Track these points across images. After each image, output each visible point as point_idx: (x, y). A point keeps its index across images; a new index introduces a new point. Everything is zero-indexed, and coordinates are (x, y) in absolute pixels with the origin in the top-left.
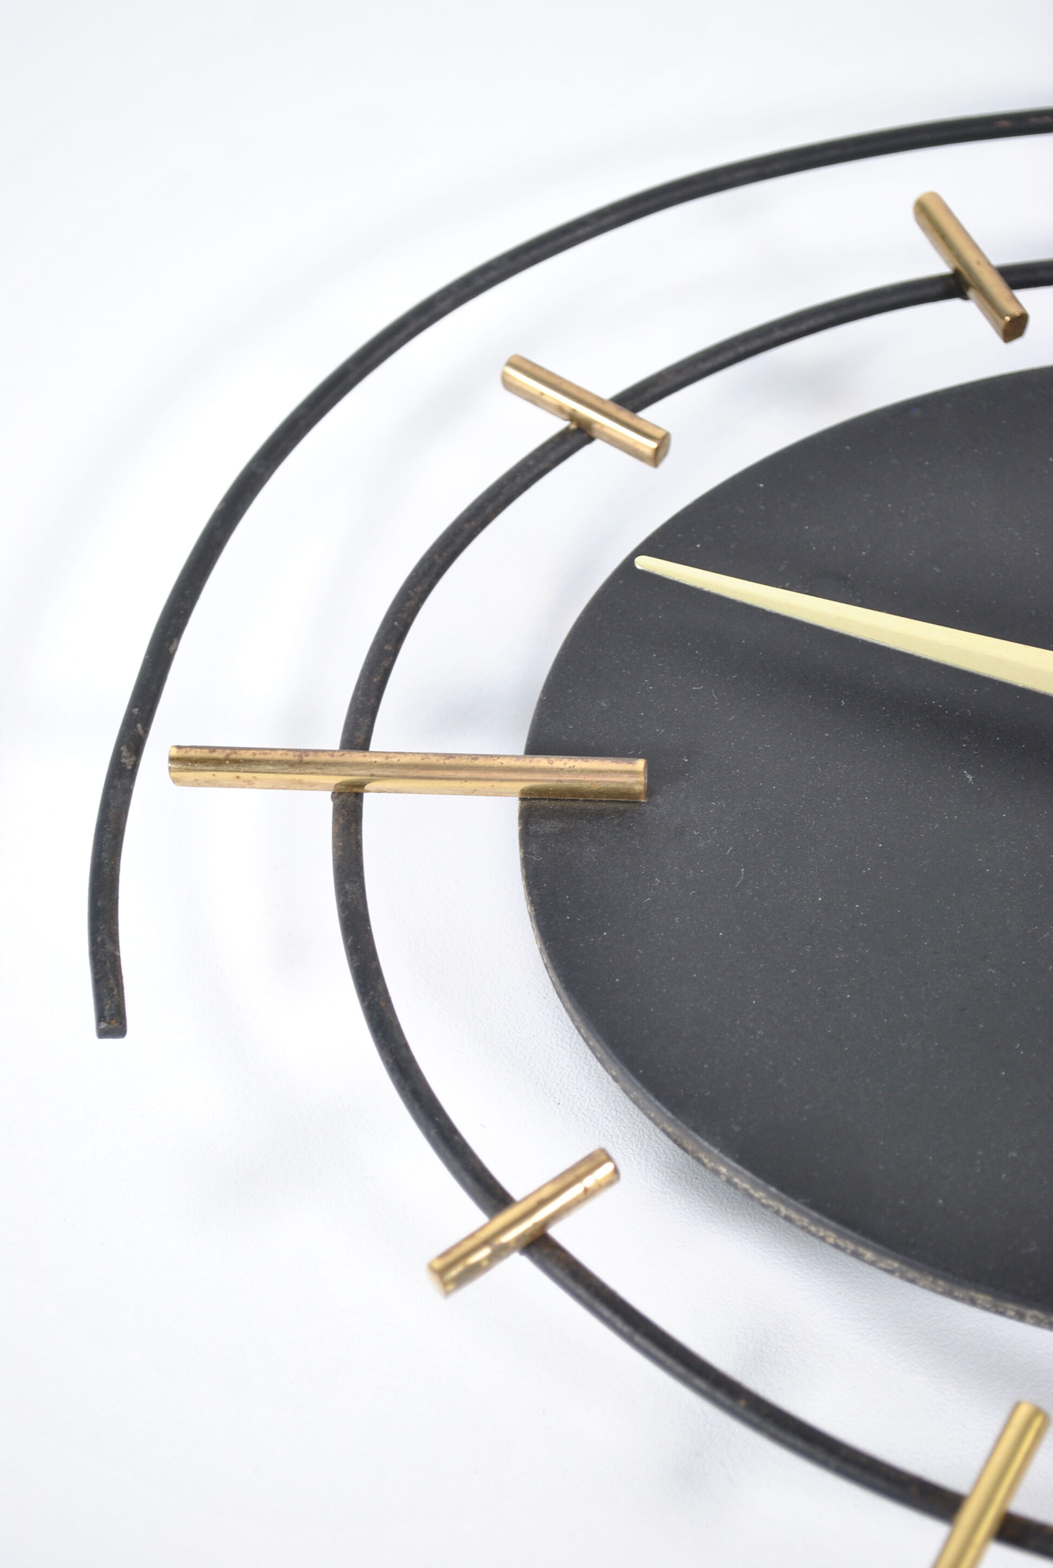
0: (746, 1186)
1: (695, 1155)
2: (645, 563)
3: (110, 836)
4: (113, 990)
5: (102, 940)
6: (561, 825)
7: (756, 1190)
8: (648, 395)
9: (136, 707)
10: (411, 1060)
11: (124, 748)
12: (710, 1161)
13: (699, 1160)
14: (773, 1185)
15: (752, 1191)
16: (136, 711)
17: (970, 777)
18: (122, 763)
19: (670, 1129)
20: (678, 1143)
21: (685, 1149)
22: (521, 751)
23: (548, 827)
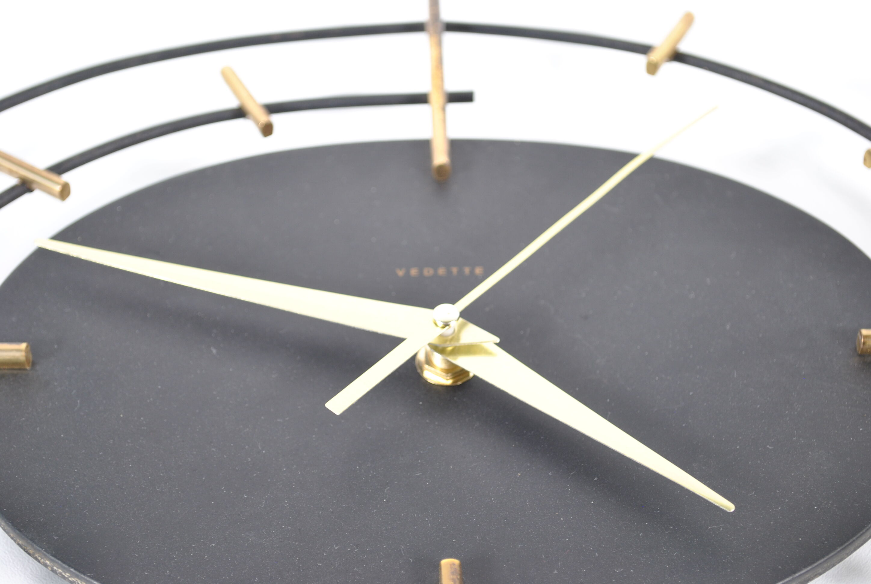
0: (60, 571)
1: (34, 556)
7: (65, 573)
12: (41, 558)
13: (36, 559)
14: (72, 568)
15: (63, 574)
19: (20, 542)
20: (26, 550)
21: (29, 554)
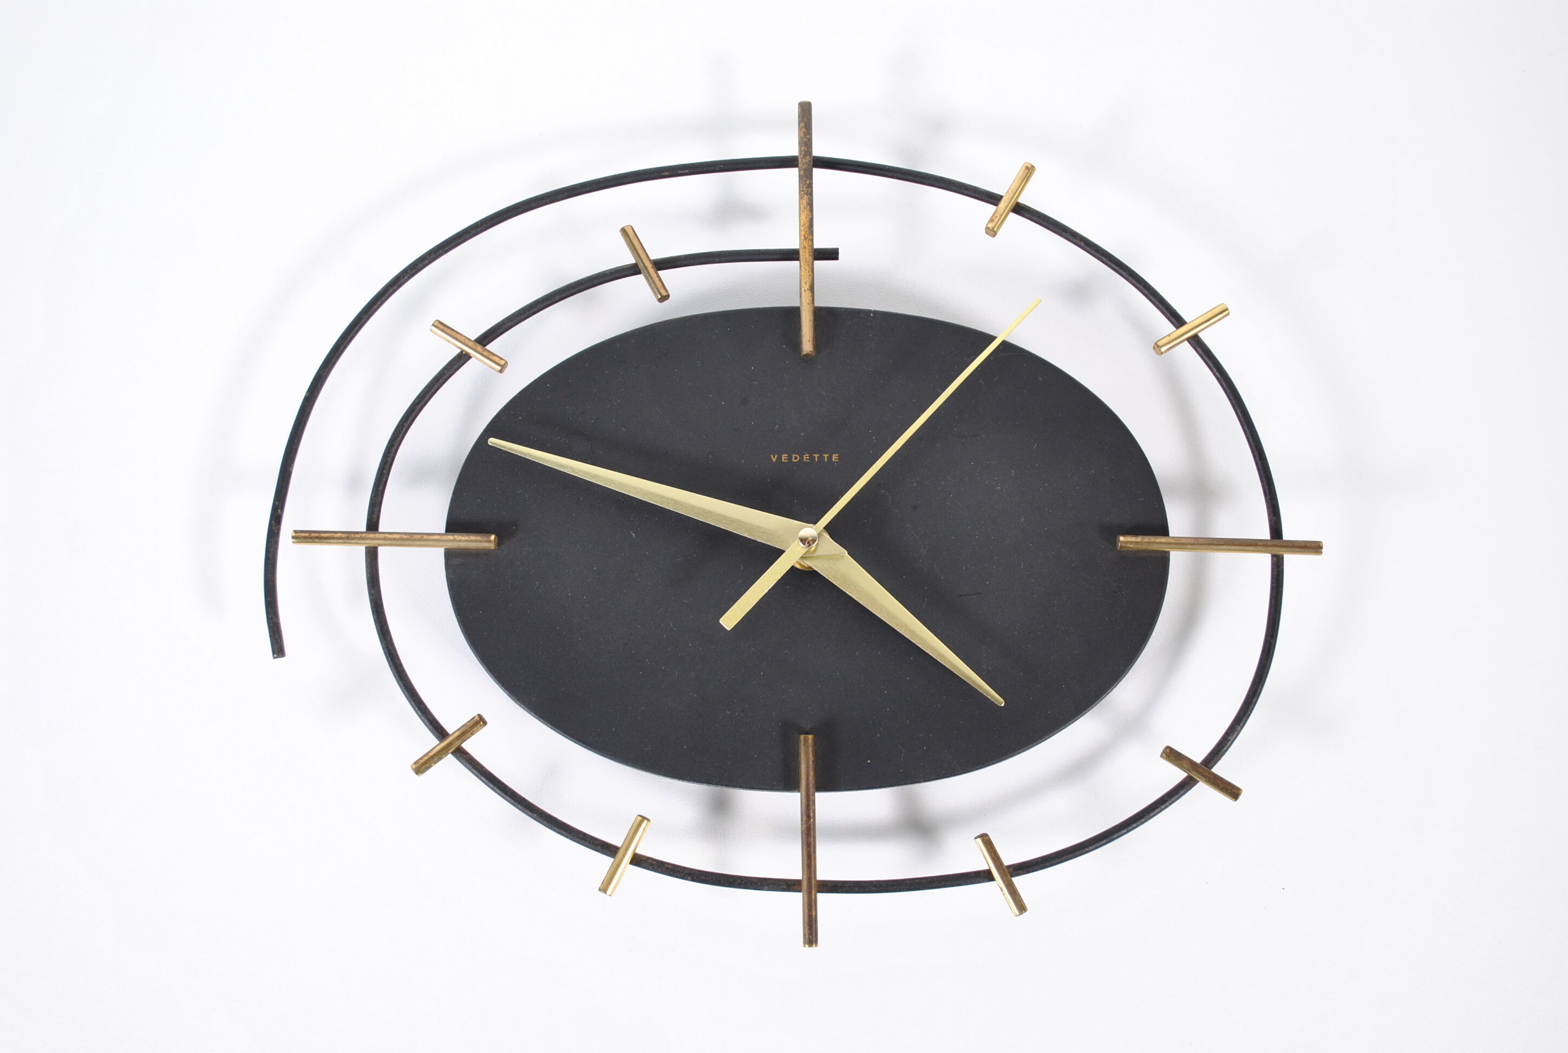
2: (493, 441)
3: (271, 566)
4: (278, 640)
5: (272, 617)
6: (462, 560)
8: (504, 327)
9: (277, 501)
10: (404, 671)
11: (273, 522)
16: (277, 503)
17: (634, 535)
18: (273, 530)
22: (443, 531)
23: (456, 561)
